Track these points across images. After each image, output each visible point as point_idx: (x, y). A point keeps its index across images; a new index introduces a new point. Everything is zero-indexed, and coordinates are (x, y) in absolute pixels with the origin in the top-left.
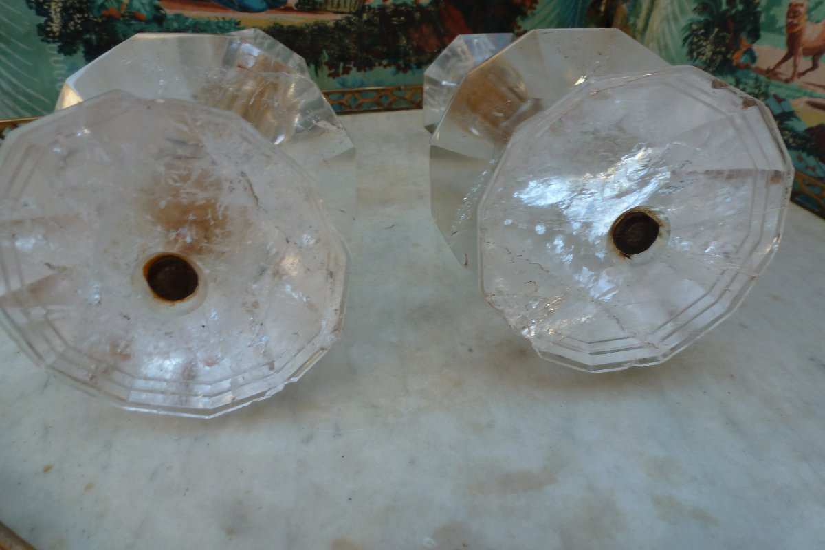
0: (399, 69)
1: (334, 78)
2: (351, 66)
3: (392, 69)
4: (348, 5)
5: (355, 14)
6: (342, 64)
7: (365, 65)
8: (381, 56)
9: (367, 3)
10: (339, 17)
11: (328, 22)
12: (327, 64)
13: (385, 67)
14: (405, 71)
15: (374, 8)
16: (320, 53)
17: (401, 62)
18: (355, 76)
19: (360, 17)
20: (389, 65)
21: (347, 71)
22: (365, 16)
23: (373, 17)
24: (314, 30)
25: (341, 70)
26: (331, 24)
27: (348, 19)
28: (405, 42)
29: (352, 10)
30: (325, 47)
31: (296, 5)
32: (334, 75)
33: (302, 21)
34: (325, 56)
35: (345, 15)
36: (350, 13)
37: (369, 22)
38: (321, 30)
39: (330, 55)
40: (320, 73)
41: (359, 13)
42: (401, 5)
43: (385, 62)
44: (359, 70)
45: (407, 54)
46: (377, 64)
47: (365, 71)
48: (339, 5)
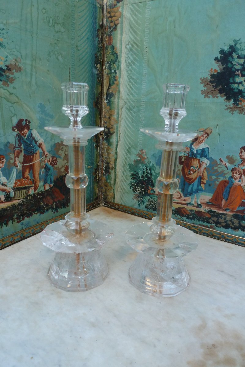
0: (41, 213)
1: (19, 223)
2: (25, 217)
3: (39, 214)
4: (22, 196)
5: (25, 198)
6: (21, 217)
7: (29, 215)
8: (34, 211)
9: (29, 194)
10: (20, 201)
11: (16, 203)
12: (16, 218)
13: (36, 214)
14: (43, 214)
15: (31, 195)
16: (13, 215)
17: (41, 211)
18: (26, 220)
19: (27, 199)
20: (38, 213)
21: (23, 219)
22: (29, 198)
23: (31, 198)
24: (11, 208)
25: (21, 220)
26: (17, 204)
27: (23, 201)
28: (42, 203)
29: (24, 197)
30: (15, 213)
31: (4, 200)
32: (18, 222)
33: (6, 205)
34: (16, 216)
35: (21, 200)
36: (24, 198)
37: (30, 200)
38: (14, 207)
39: (17, 215)
40: (13, 222)
41: (26, 198)
42: (40, 192)
43: (36, 212)
44: (27, 218)
45: (44, 207)
46: (33, 214)
47: (30, 217)
48: (19, 196)
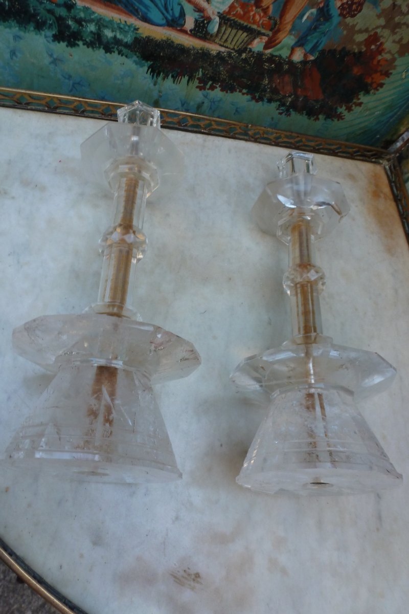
0: (253, 98)
1: (200, 90)
2: (218, 86)
3: (249, 97)
4: (234, 43)
5: (236, 51)
6: (210, 83)
7: (228, 88)
8: (242, 86)
9: (250, 46)
10: (223, 49)
11: (212, 50)
12: (198, 79)
13: (243, 94)
14: (257, 101)
15: (254, 52)
16: (197, 70)
17: (257, 95)
18: (217, 93)
19: (240, 55)
20: (247, 94)
21: (212, 88)
22: (244, 56)
23: (250, 58)
24: (198, 53)
25: (208, 86)
26: (214, 53)
27: (229, 54)
28: (267, 82)
29: (236, 47)
30: (202, 67)
31: (191, 31)
32: (201, 88)
33: (191, 43)
34: (200, 74)
35: (227, 50)
36: (233, 49)
37: (245, 61)
38: (204, 55)
39: (203, 74)
40: (191, 83)
41: (240, 52)
42: (276, 56)
43: (244, 91)
44: (222, 90)
45: (265, 91)
46: (238, 90)
47: (227, 92)
48: (226, 41)
